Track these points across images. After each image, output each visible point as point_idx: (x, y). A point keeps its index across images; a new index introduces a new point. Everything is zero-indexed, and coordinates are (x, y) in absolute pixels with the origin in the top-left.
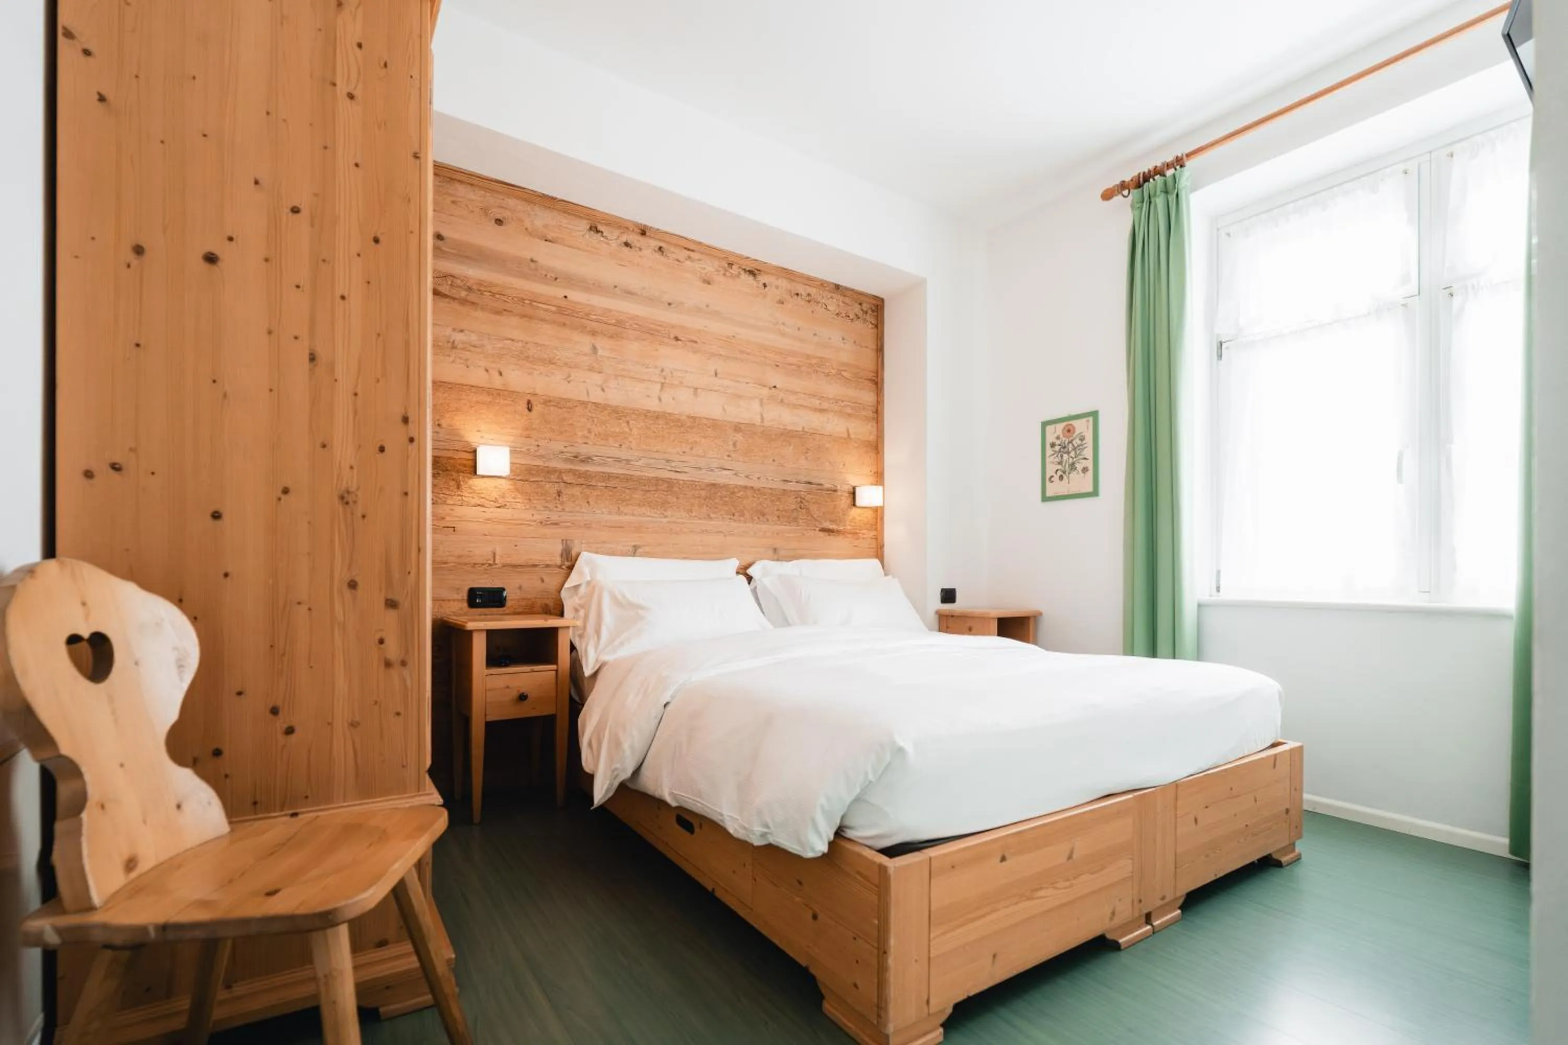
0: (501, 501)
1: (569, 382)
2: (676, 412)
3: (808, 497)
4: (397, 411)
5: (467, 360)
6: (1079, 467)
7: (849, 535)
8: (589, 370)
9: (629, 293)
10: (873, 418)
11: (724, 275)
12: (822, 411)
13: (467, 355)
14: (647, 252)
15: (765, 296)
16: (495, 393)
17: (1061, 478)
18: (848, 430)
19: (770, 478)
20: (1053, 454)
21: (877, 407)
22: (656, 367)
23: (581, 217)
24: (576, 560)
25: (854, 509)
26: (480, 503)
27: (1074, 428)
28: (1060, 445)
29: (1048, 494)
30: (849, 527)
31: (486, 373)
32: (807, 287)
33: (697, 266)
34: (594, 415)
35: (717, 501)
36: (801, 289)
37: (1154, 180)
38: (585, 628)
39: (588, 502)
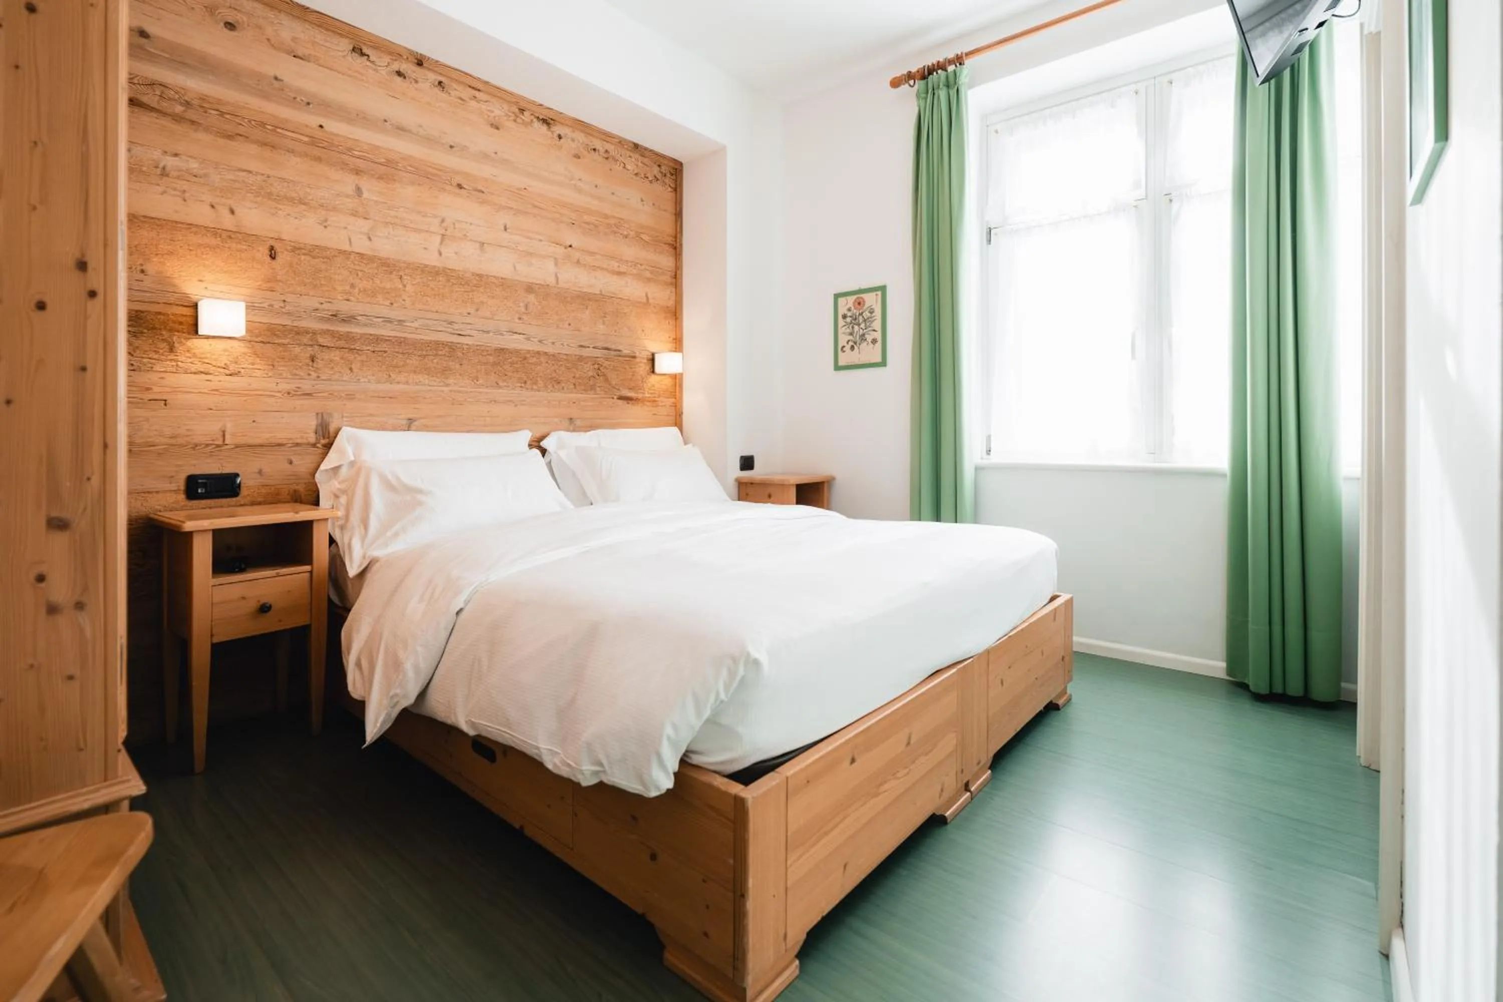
0: (233, 368)
1: (325, 227)
2: (461, 269)
3: (606, 363)
4: (69, 253)
5: (184, 191)
6: (869, 338)
7: (648, 404)
8: (352, 215)
9: (401, 130)
10: (671, 284)
11: (515, 121)
12: (619, 273)
13: (185, 185)
14: (425, 86)
15: (560, 148)
16: (224, 235)
17: (852, 348)
18: (647, 296)
19: (565, 344)
20: (845, 326)
21: (676, 272)
22: (435, 216)
23: (341, 35)
24: (335, 437)
25: (653, 376)
26: (202, 370)
27: (864, 301)
28: (850, 317)
29: (841, 363)
30: (647, 395)
31: (212, 210)
32: (605, 143)
33: (484, 107)
34: (358, 267)
35: (507, 367)
36: (598, 144)
37: (937, 73)
38: (347, 517)
39: (351, 369)
